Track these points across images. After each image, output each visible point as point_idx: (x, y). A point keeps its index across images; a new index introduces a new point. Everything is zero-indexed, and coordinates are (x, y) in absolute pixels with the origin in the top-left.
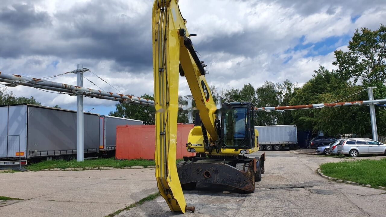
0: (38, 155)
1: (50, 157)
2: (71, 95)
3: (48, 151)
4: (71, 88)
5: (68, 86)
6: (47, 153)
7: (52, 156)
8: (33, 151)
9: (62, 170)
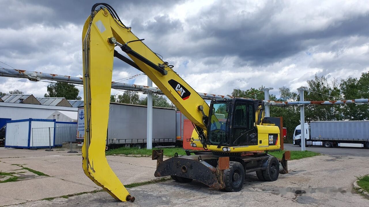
0: (117, 142)
1: (128, 144)
2: (144, 93)
3: (126, 140)
4: (140, 88)
5: (137, 87)
6: (125, 141)
7: (130, 144)
8: (113, 139)
9: (126, 155)
